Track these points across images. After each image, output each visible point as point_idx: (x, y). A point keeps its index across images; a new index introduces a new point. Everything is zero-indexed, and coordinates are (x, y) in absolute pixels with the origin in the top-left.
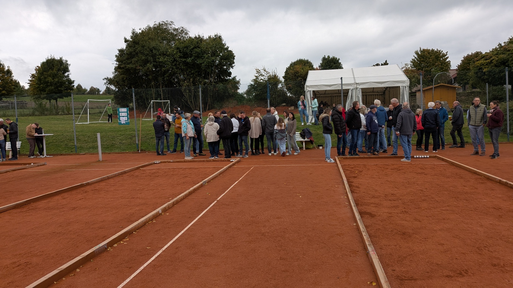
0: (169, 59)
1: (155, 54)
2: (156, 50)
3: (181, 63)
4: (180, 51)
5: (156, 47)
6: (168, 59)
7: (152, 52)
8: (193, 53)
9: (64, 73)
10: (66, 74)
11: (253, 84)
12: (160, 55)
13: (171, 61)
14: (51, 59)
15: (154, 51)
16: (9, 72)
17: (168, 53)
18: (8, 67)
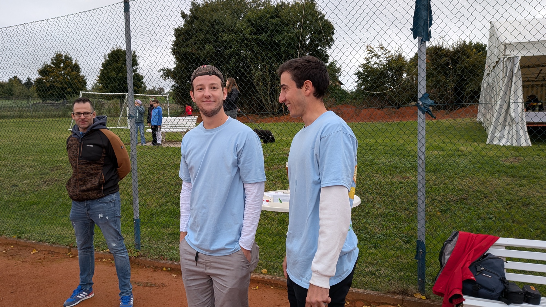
1: (218, 30)
2: (219, 24)
4: (252, 24)
5: (219, 20)
6: (235, 37)
7: (214, 28)
8: (270, 26)
10: (134, 68)
11: (362, 72)
12: (223, 31)
13: (240, 39)
14: (117, 50)
15: (216, 26)
16: (76, 68)
17: (236, 29)
18: (76, 61)
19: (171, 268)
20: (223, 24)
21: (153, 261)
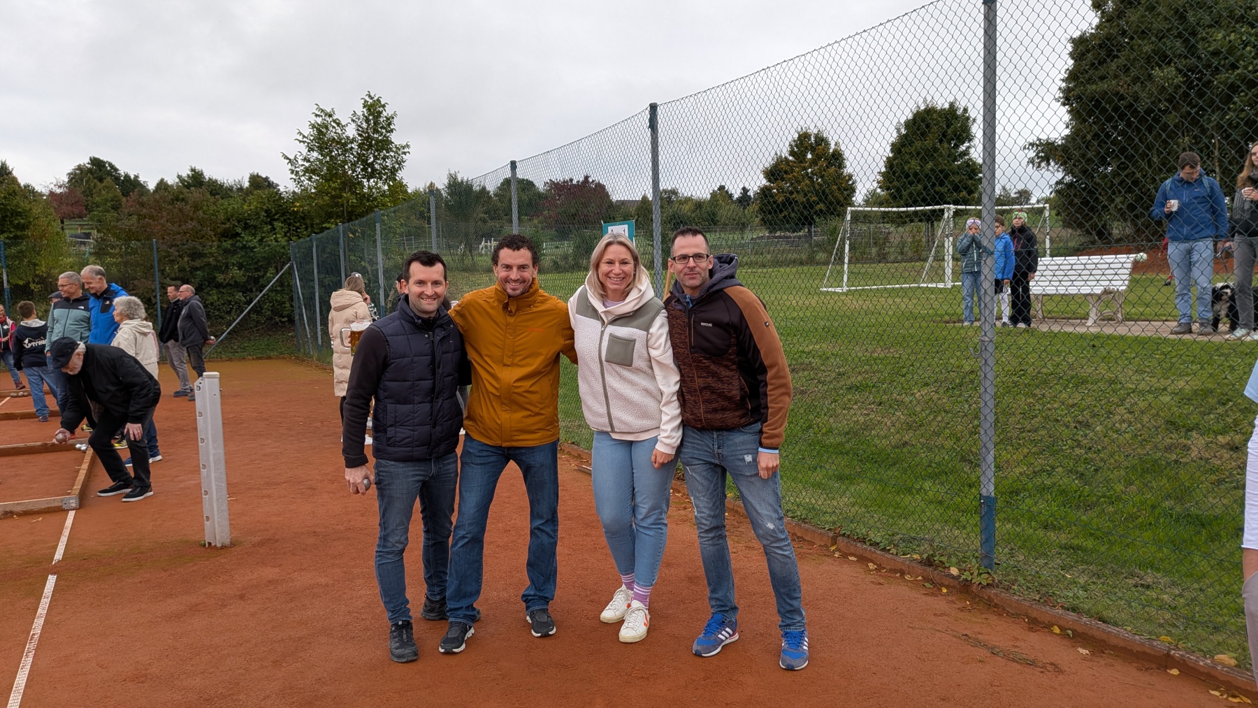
9: (957, 146)
10: (963, 148)
14: (926, 109)
16: (837, 158)
18: (836, 145)
19: (1073, 631)
21: (1028, 604)
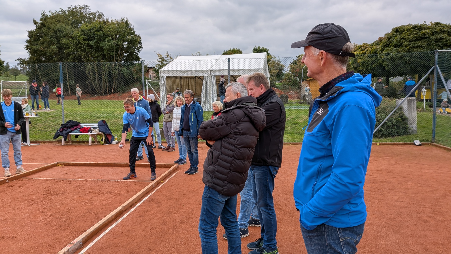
0: (74, 41)
1: (59, 36)
2: (60, 32)
3: (85, 45)
4: (84, 34)
5: (61, 29)
6: (72, 41)
7: (57, 34)
8: (96, 36)
12: (64, 37)
13: (76, 43)
15: (58, 33)
17: (73, 35)
20: (64, 32)
